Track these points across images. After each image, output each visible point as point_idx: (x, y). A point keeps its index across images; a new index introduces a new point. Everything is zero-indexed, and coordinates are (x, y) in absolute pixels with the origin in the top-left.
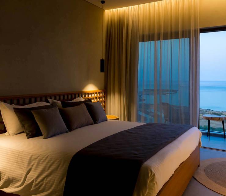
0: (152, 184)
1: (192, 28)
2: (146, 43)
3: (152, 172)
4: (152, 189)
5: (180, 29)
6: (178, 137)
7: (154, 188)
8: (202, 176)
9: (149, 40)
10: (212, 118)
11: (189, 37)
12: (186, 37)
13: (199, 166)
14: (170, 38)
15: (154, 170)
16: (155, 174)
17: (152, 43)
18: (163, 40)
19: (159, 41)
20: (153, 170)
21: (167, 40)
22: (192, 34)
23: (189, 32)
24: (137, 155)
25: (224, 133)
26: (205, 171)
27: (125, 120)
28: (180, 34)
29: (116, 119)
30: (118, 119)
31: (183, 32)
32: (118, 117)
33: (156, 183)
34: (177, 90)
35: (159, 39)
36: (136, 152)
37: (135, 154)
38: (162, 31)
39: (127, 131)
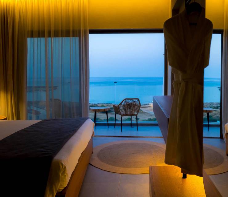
0: (63, 176)
1: (82, 29)
2: (36, 39)
3: (62, 165)
4: (64, 181)
5: (71, 29)
6: (78, 130)
7: (65, 180)
8: (96, 161)
9: (39, 36)
10: (98, 109)
11: (80, 37)
12: (76, 37)
13: (92, 153)
14: (61, 36)
15: (65, 163)
16: (66, 166)
17: (43, 39)
18: (54, 37)
19: (50, 38)
20: (63, 163)
21: (58, 38)
22: (82, 34)
23: (80, 31)
24: (45, 151)
25: (108, 122)
26: (98, 156)
27: (13, 119)
28: (71, 34)
29: (4, 119)
30: (6, 119)
31: (73, 32)
32: (5, 117)
33: (67, 174)
34: (57, 87)
35: (50, 36)
36: (42, 150)
37: (42, 151)
38: (53, 29)
39: (24, 130)
